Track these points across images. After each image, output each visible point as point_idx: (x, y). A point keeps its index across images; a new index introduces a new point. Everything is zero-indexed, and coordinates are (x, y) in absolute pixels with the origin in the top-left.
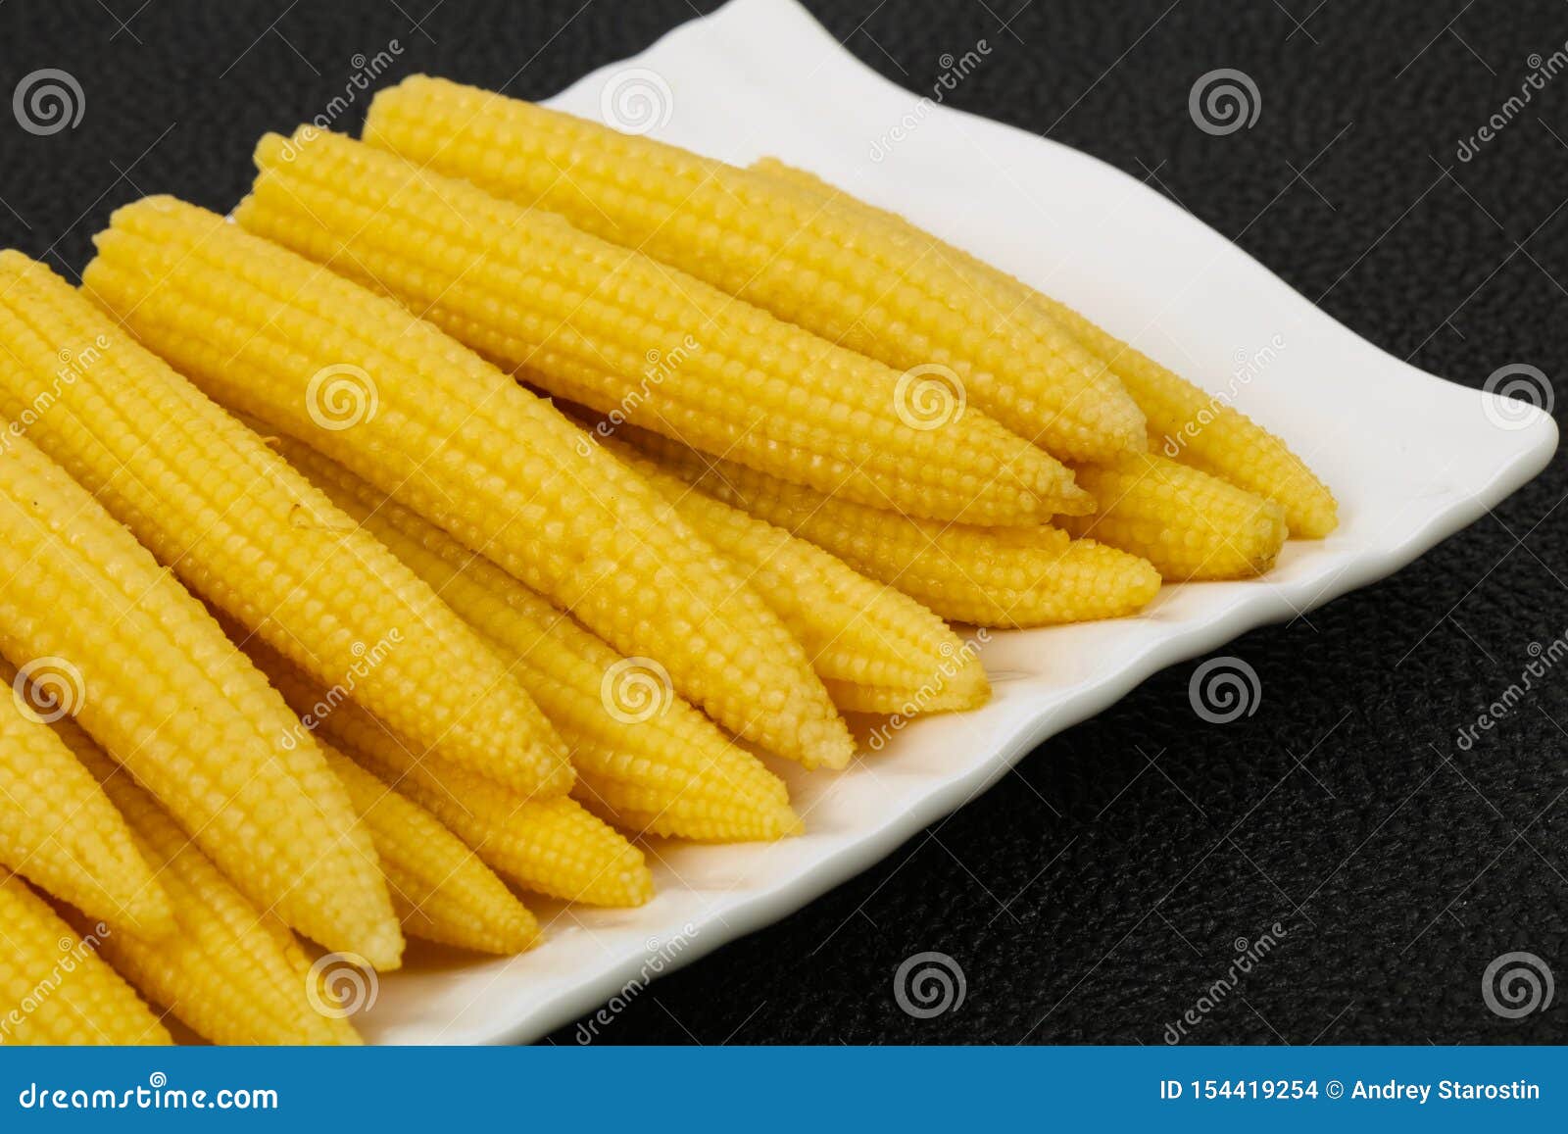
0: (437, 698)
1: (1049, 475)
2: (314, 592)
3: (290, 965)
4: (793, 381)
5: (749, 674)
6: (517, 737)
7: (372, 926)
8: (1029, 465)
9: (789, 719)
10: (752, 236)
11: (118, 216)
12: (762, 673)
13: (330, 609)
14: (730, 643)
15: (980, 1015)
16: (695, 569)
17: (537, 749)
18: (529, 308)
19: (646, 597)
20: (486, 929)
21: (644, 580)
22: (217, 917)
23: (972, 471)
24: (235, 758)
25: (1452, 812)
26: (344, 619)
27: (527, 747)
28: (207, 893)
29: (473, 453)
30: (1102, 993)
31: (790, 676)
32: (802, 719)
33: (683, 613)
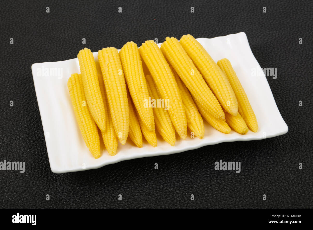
0: (144, 116)
1: (222, 115)
2: (138, 99)
3: (114, 140)
4: (202, 93)
5: (179, 125)
6: (149, 124)
7: (123, 140)
8: (220, 113)
9: (181, 132)
10: (209, 72)
11: (146, 42)
12: (180, 126)
13: (138, 101)
14: (178, 121)
15: (191, 171)
16: (179, 111)
17: (151, 126)
18: (182, 71)
19: (173, 112)
20: (137, 144)
21: (174, 110)
22: (110, 132)
23: (214, 111)
24: (118, 116)
25: (256, 169)
26: (139, 103)
27: (150, 125)
28: (111, 128)
29: (164, 88)
30: (204, 175)
31: (183, 127)
32: (182, 133)
33: (175, 116)
